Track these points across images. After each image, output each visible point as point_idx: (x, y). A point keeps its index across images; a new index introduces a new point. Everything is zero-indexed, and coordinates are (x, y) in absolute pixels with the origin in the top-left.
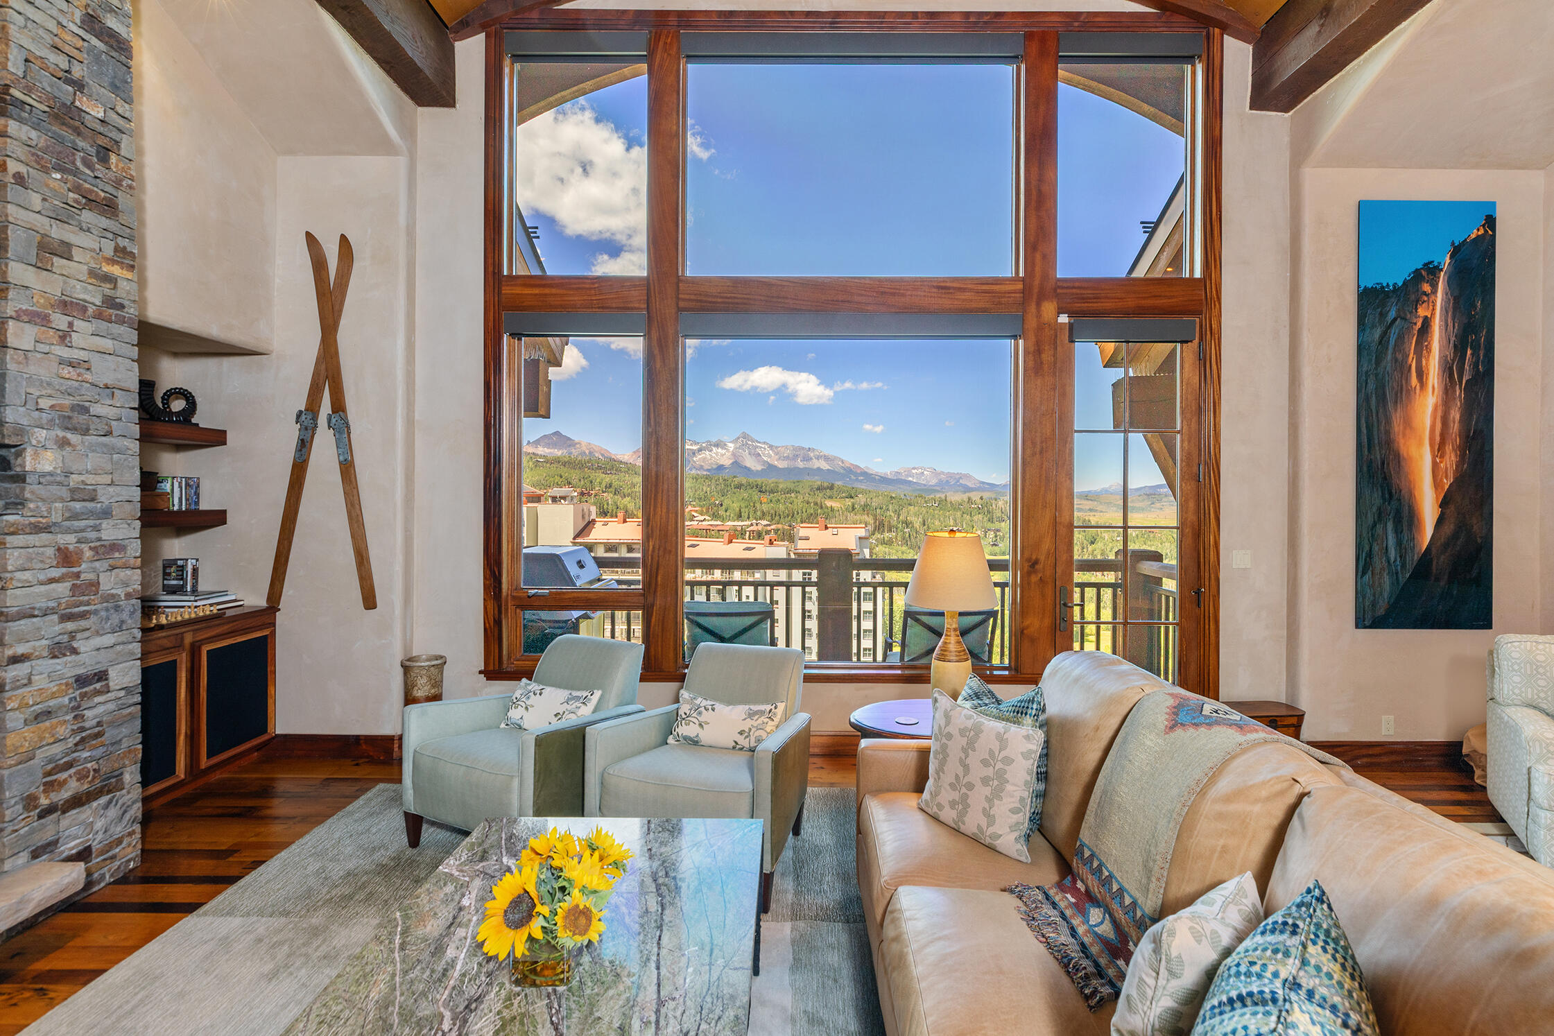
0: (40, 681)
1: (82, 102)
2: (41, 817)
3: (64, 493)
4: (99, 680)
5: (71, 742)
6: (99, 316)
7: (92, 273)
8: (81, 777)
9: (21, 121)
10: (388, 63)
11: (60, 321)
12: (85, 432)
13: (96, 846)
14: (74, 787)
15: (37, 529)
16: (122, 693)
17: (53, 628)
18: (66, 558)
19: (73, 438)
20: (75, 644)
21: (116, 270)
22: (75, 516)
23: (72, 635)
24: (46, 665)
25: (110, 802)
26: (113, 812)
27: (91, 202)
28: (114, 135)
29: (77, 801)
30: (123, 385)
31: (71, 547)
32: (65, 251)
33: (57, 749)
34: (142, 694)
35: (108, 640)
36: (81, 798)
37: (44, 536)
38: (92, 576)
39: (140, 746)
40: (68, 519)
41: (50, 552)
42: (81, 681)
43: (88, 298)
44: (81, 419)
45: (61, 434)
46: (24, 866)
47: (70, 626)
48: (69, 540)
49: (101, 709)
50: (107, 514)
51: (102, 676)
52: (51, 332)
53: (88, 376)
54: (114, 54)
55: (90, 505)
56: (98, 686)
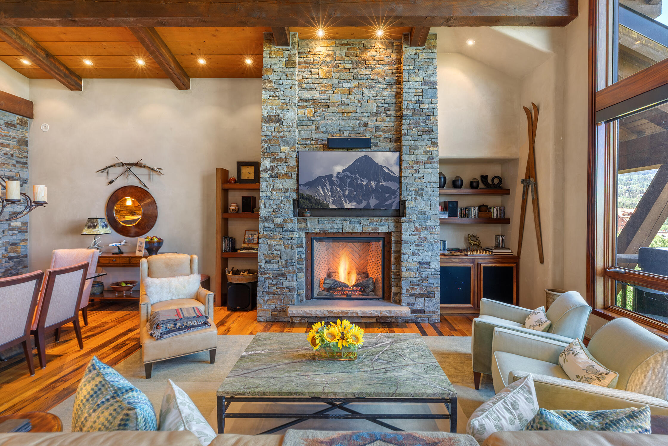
0: (410, 261)
1: (422, 106)
2: (410, 296)
3: (417, 212)
4: (426, 264)
5: (418, 279)
6: (427, 163)
7: (424, 152)
8: (421, 290)
9: (406, 119)
11: (416, 167)
12: (422, 195)
13: (426, 311)
14: (418, 291)
15: (410, 221)
16: (433, 270)
17: (412, 247)
18: (416, 229)
19: (418, 197)
20: (420, 253)
21: (431, 149)
22: (419, 219)
23: (419, 250)
24: (411, 257)
25: (430, 300)
26: (431, 303)
27: (424, 132)
28: (433, 110)
29: (420, 296)
30: (434, 181)
31: (419, 227)
32: (417, 148)
33: (415, 280)
34: (440, 272)
35: (430, 254)
36: (421, 295)
37: (411, 223)
38: (425, 236)
39: (440, 287)
40: (418, 219)
41: (413, 228)
42: (420, 263)
43: (423, 159)
44: (420, 192)
45: (415, 196)
46: (405, 306)
47: (418, 248)
48: (416, 224)
49: (426, 273)
50: (429, 218)
51: (427, 263)
52: (413, 170)
53: (423, 181)
54: (432, 87)
55: (424, 216)
56: (426, 266)
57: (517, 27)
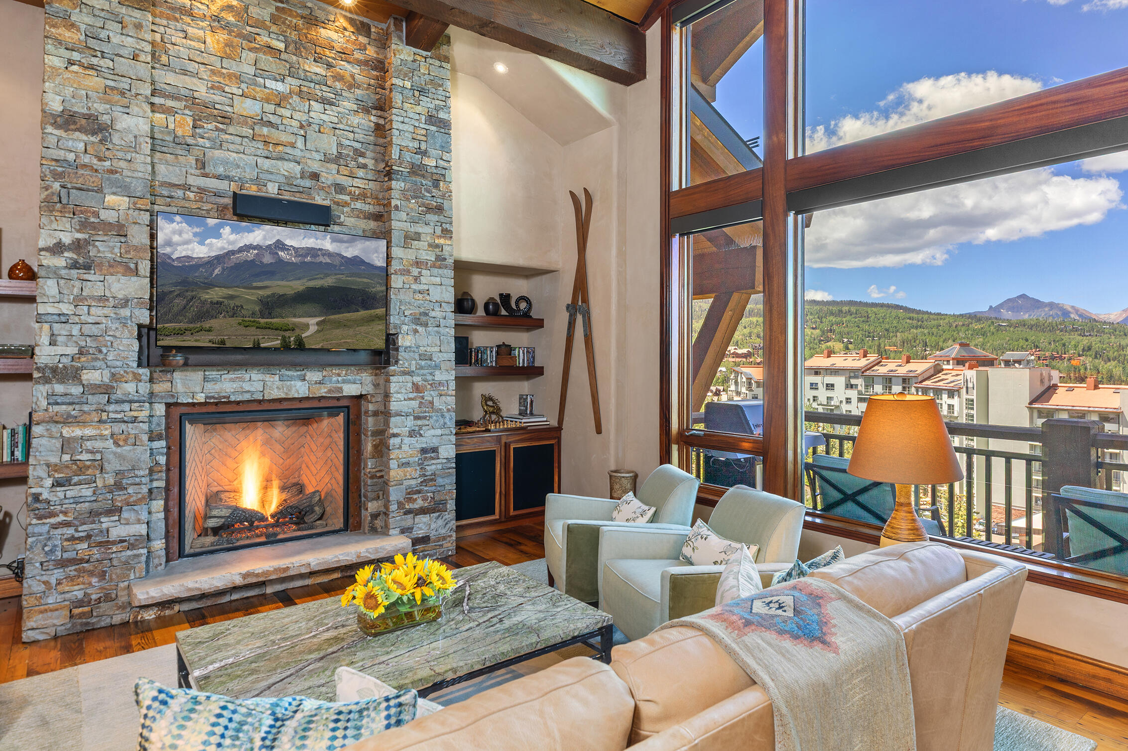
0: (405, 447)
1: (426, 161)
2: (405, 514)
3: (417, 357)
4: (433, 452)
5: (420, 480)
6: (434, 266)
7: (430, 245)
8: (425, 499)
9: (398, 180)
10: (593, 69)
11: (415, 271)
12: (426, 325)
13: (432, 538)
14: (419, 503)
15: (405, 373)
16: (445, 461)
17: (410, 422)
18: (417, 388)
19: (420, 328)
20: (422, 432)
21: (442, 241)
22: (422, 368)
23: (420, 427)
24: (407, 440)
25: (439, 516)
26: (440, 522)
27: (429, 209)
28: (443, 172)
29: (423, 511)
30: (446, 300)
31: (420, 383)
32: (417, 237)
33: (413, 482)
34: (456, 463)
35: (439, 432)
36: (424, 510)
37: (407, 377)
38: (431, 399)
39: (455, 491)
40: (419, 369)
41: (410, 385)
42: (424, 451)
43: (428, 258)
44: (423, 319)
45: (414, 327)
46: (396, 535)
47: (419, 422)
48: (417, 379)
49: (433, 467)
50: (437, 367)
51: (435, 450)
52: (411, 278)
53: (428, 298)
54: (443, 130)
55: (429, 362)
56: (432, 455)
57: (576, 70)
